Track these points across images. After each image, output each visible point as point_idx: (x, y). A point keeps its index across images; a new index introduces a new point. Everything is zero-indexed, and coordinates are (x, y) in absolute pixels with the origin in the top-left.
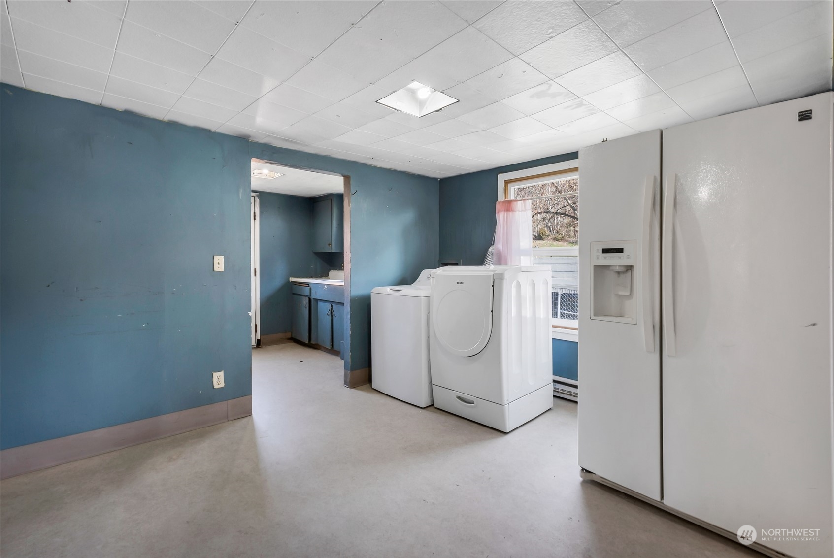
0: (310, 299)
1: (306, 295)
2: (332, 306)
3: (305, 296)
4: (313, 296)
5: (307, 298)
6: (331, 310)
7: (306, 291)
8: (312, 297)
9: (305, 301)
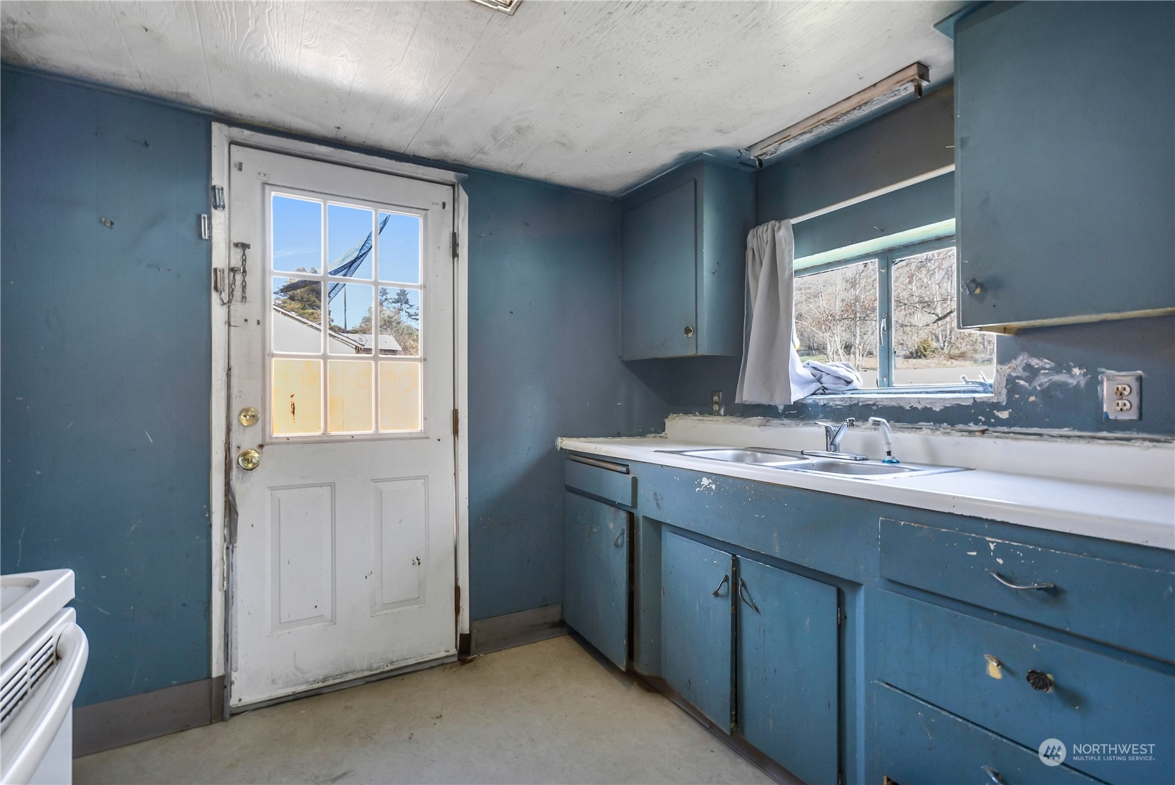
0: (632, 518)
1: (618, 500)
2: (736, 563)
3: (611, 503)
4: (647, 509)
5: (623, 515)
6: (735, 581)
7: (618, 487)
8: (640, 512)
9: (615, 525)
